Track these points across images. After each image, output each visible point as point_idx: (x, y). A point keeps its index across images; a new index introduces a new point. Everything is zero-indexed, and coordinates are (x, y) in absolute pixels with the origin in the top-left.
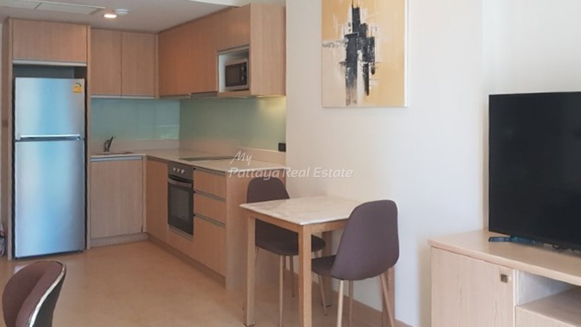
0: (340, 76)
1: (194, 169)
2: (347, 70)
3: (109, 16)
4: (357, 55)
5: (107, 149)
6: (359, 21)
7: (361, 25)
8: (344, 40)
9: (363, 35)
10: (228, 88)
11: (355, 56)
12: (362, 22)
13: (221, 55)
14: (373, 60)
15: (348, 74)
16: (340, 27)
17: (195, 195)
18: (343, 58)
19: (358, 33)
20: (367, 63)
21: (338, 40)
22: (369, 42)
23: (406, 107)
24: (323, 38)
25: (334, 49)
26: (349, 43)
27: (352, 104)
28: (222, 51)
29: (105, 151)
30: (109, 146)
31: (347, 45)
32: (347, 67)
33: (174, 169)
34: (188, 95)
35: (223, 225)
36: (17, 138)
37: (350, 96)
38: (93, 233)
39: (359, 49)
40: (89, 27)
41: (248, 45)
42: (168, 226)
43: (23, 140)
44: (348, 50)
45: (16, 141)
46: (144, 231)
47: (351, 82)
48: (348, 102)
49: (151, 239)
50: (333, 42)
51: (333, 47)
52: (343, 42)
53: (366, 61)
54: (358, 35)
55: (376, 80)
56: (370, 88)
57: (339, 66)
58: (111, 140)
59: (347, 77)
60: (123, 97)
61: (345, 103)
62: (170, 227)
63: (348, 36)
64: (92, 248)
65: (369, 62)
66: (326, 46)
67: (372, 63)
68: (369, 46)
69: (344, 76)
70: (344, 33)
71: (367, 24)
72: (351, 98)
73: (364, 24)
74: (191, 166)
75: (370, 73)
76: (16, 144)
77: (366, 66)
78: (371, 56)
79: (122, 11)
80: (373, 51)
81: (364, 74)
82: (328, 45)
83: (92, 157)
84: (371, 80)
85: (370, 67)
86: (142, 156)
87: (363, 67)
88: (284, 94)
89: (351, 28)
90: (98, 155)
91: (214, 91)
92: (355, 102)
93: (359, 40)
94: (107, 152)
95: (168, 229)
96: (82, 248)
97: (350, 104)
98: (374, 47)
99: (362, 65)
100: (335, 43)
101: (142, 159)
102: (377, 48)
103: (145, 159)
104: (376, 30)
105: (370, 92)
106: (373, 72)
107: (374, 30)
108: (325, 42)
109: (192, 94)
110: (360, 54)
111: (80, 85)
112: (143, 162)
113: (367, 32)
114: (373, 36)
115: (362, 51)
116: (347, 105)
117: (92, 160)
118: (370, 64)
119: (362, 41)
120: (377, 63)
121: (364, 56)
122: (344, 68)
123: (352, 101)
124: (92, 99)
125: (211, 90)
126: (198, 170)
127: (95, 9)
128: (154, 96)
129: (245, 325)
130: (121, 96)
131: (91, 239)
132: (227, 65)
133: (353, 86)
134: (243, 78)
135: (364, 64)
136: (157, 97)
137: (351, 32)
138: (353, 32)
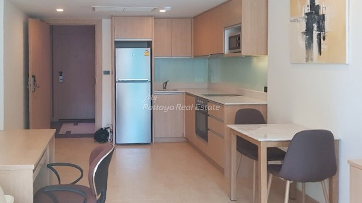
0: (302, 42)
1: (208, 101)
2: (306, 38)
3: (162, 11)
4: (313, 27)
5: (164, 88)
6: (314, 4)
7: (316, 6)
8: (305, 17)
9: (317, 13)
10: (230, 51)
11: (311, 27)
12: (316, 4)
13: (226, 30)
14: (324, 30)
15: (307, 40)
16: (302, 8)
17: (208, 117)
18: (304, 29)
19: (314, 11)
20: (319, 32)
21: (300, 17)
22: (321, 17)
23: (348, 64)
24: (291, 16)
25: (298, 23)
26: (307, 19)
27: (310, 61)
28: (227, 27)
29: (164, 89)
30: (166, 86)
31: (306, 20)
32: (307, 35)
33: (198, 101)
34: (208, 55)
35: (223, 137)
36: (116, 81)
37: (308, 56)
38: (156, 135)
39: (314, 23)
40: (153, 18)
41: (241, 23)
42: (195, 134)
43: (119, 81)
44: (307, 24)
45: (117, 82)
46: (184, 136)
47: (309, 45)
48: (307, 59)
49: (188, 142)
50: (297, 18)
51: (297, 22)
52: (304, 18)
53: (319, 31)
54: (314, 13)
55: (326, 44)
56: (322, 50)
57: (301, 35)
58: (167, 82)
59: (307, 42)
60: (173, 57)
61: (305, 60)
62: (197, 135)
63: (307, 14)
64: (155, 143)
65: (322, 32)
66: (293, 21)
67: (323, 33)
68: (321, 21)
69: (305, 41)
70: (305, 12)
71: (320, 5)
72: (309, 57)
73: (318, 5)
74: (206, 99)
75: (322, 40)
76: (117, 83)
77: (319, 35)
78: (322, 27)
79: (168, 8)
80: (324, 24)
81: (318, 40)
82: (294, 21)
83: (155, 92)
84: (323, 44)
85: (322, 36)
86: (183, 92)
87: (317, 35)
88: (267, 54)
89: (309, 8)
90: (158, 90)
91: (222, 53)
92: (312, 60)
93: (315, 16)
94: (165, 89)
95: (196, 136)
96: (150, 142)
97: (308, 61)
98: (325, 21)
99: (317, 34)
100: (298, 19)
101: (183, 94)
102: (326, 22)
103: (184, 94)
104: (326, 9)
105: (322, 53)
106: (324, 39)
107: (324, 9)
108: (292, 19)
109: (211, 54)
110: (315, 26)
111: (148, 51)
112: (183, 96)
113: (320, 11)
114: (324, 13)
115: (316, 25)
116: (306, 62)
117: (155, 94)
118: (322, 33)
119: (316, 17)
120: (327, 32)
121: (318, 27)
122: (304, 36)
123: (310, 59)
124: (155, 59)
125: (220, 52)
126: (210, 102)
127: (153, 9)
128: (191, 56)
129: (230, 199)
130: (172, 56)
131: (154, 138)
132: (230, 36)
133: (310, 48)
134: (238, 45)
135: (318, 34)
136: (193, 57)
137: (309, 11)
138: (310, 11)
